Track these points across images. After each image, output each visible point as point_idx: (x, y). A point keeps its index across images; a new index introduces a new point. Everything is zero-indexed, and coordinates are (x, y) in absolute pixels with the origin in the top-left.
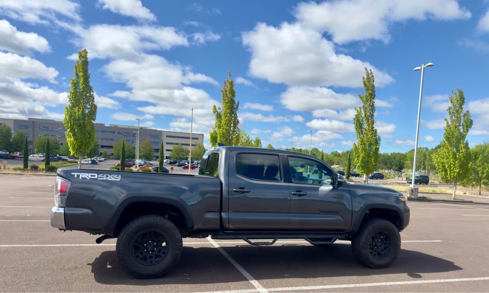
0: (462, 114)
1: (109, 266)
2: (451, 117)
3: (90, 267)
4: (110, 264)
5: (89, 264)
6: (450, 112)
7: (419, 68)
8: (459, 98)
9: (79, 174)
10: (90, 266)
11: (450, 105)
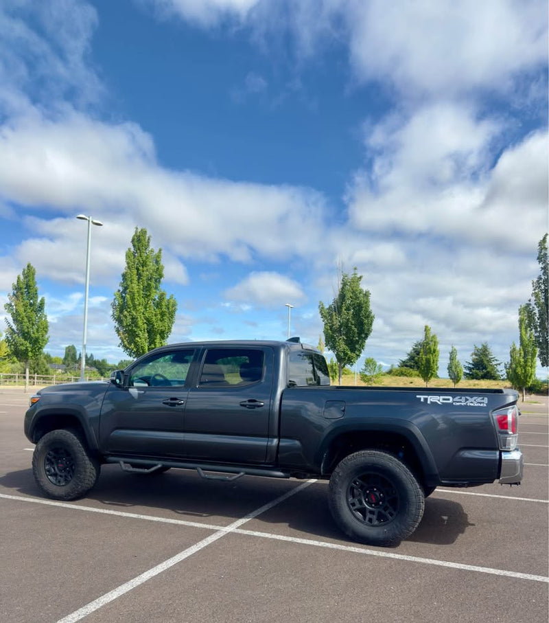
1: (445, 518)
3: (470, 521)
4: (444, 520)
5: (473, 525)
10: (471, 523)
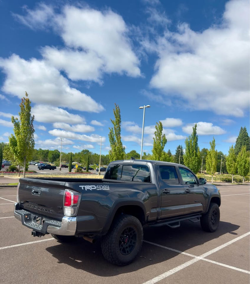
0: (162, 136)
2: (156, 137)
6: (155, 134)
7: (143, 107)
8: (160, 127)
9: (84, 186)
11: (156, 130)
